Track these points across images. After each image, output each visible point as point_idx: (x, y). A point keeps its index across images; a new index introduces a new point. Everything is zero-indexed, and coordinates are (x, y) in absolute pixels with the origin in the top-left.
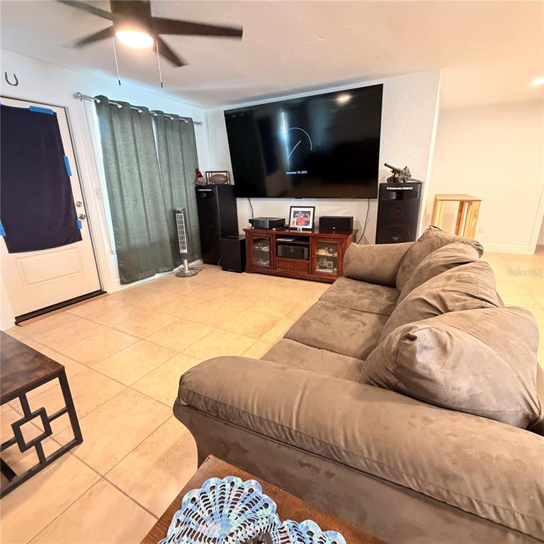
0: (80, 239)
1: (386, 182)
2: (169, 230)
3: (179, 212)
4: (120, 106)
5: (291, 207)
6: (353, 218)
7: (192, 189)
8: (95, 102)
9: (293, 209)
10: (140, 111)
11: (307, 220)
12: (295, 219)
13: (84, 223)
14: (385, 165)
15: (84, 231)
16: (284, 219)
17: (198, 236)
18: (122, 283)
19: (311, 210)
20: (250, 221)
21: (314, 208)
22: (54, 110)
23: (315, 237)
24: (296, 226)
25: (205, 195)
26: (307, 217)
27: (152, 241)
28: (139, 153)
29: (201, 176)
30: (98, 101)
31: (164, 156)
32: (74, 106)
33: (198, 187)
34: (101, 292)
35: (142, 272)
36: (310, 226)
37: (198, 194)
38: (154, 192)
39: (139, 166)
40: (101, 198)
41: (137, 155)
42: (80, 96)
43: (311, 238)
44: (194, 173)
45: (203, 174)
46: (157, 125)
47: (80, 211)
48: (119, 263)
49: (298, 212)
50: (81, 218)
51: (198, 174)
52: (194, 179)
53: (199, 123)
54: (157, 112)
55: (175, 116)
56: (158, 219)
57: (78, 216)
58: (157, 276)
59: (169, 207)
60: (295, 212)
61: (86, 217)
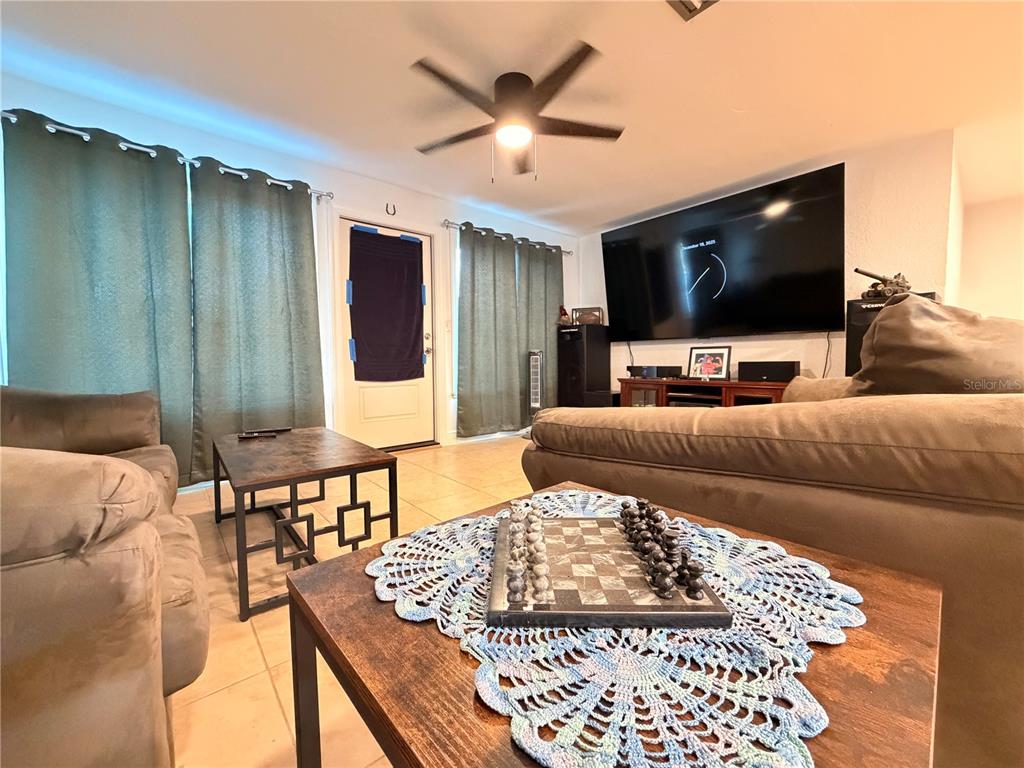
0: (422, 376)
1: (860, 298)
2: (520, 377)
3: (534, 354)
4: (484, 233)
5: (692, 349)
6: (799, 362)
7: (553, 329)
8: (461, 229)
9: (695, 352)
10: (504, 239)
11: (717, 365)
12: (698, 365)
13: (428, 359)
14: (856, 270)
15: (427, 367)
16: (681, 368)
17: (556, 391)
18: (459, 435)
19: (725, 352)
20: (629, 368)
21: (730, 348)
22: (421, 238)
23: (731, 388)
24: (699, 376)
25: (568, 337)
26: (717, 361)
27: (499, 389)
28: (498, 283)
29: (566, 314)
30: (464, 228)
31: (524, 289)
32: (440, 234)
33: (560, 327)
34: (433, 443)
35: (482, 426)
36: (723, 375)
37: (560, 336)
38: (508, 329)
39: (495, 296)
40: (450, 332)
41: (495, 284)
42: (447, 224)
43: (724, 389)
44: (558, 311)
45: (569, 312)
46: (520, 254)
47: (427, 344)
48: (459, 410)
49: (702, 355)
50: (428, 351)
51: (563, 312)
52: (556, 317)
53: (569, 253)
54: (522, 239)
55: (542, 244)
56: (509, 364)
57: (425, 349)
58: (499, 435)
59: (523, 350)
60: (699, 356)
61: (432, 351)
